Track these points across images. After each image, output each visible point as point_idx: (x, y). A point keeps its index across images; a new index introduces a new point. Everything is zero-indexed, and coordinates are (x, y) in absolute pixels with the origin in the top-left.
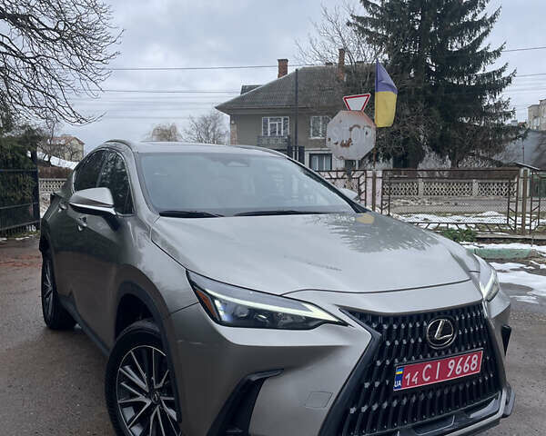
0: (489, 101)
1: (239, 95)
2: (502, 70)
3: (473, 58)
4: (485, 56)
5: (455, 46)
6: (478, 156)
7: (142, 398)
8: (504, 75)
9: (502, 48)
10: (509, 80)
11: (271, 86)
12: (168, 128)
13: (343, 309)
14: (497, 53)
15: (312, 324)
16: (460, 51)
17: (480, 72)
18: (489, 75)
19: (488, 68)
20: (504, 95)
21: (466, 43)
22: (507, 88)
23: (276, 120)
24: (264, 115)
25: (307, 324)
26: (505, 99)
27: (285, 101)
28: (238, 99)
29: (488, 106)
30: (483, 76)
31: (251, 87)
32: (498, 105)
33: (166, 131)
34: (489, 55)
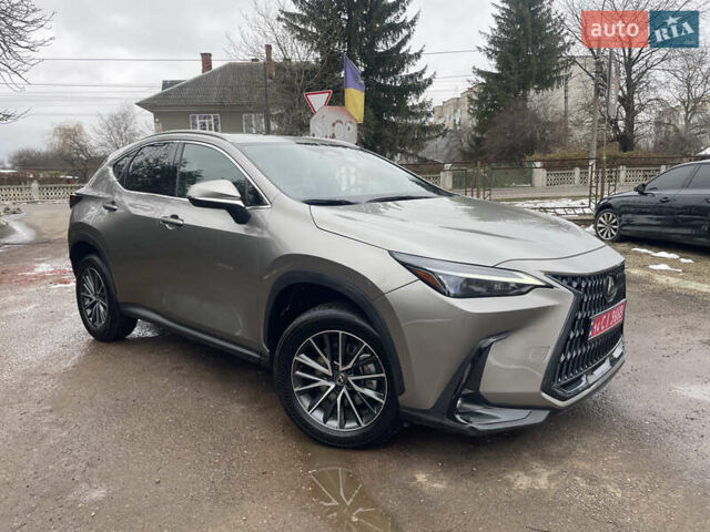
0: (412, 101)
1: (159, 90)
2: (423, 72)
3: (397, 59)
4: (408, 58)
5: (381, 47)
6: (406, 153)
7: (323, 382)
8: (425, 76)
9: (421, 51)
10: (430, 81)
11: (196, 82)
12: (71, 126)
13: (547, 274)
14: (418, 55)
15: (524, 290)
16: (387, 52)
17: (404, 73)
18: (412, 76)
19: (411, 69)
20: (426, 96)
21: (391, 45)
22: (428, 89)
23: (205, 118)
24: (191, 112)
25: (520, 290)
26: (428, 100)
27: (213, 98)
28: (159, 95)
29: (413, 107)
30: (407, 77)
31: (173, 83)
32: (422, 105)
33: (70, 130)
34: (411, 57)
